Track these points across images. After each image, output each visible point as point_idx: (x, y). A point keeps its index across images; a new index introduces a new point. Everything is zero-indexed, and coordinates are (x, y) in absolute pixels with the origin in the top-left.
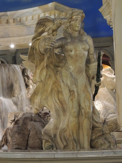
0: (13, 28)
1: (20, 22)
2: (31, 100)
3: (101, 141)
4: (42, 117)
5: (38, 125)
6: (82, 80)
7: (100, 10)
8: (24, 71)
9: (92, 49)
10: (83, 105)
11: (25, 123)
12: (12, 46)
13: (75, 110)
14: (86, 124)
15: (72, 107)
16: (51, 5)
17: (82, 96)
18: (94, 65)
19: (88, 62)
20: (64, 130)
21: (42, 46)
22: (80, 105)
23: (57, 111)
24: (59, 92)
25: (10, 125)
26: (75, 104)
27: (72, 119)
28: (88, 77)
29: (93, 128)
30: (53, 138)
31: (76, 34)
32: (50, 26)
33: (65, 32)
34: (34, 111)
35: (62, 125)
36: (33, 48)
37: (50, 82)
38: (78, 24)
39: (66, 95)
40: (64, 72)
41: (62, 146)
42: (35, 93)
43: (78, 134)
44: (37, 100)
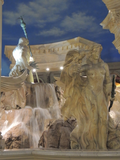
0: (48, 56)
1: (53, 52)
2: (62, 110)
3: (114, 142)
4: (70, 124)
5: (67, 129)
6: (101, 96)
7: (113, 43)
8: (56, 88)
9: (108, 73)
10: (101, 115)
11: (57, 128)
12: (48, 69)
13: (95, 118)
14: (103, 130)
15: (93, 116)
16: (76, 39)
17: (101, 108)
18: (110, 85)
19: (105, 82)
20: (87, 134)
21: (71, 71)
22: (99, 115)
23: (81, 119)
24: (83, 105)
25: (46, 129)
26: (96, 115)
27: (93, 125)
28: (105, 94)
29: (109, 132)
30: (78, 140)
31: (96, 62)
32: (77, 56)
33: (88, 60)
34: (64, 119)
35: (85, 130)
36: (64, 72)
37: (77, 98)
38: (97, 55)
39: (88, 107)
40: (87, 90)
41: (85, 146)
42: (65, 106)
43: (97, 137)
44: (67, 111)
